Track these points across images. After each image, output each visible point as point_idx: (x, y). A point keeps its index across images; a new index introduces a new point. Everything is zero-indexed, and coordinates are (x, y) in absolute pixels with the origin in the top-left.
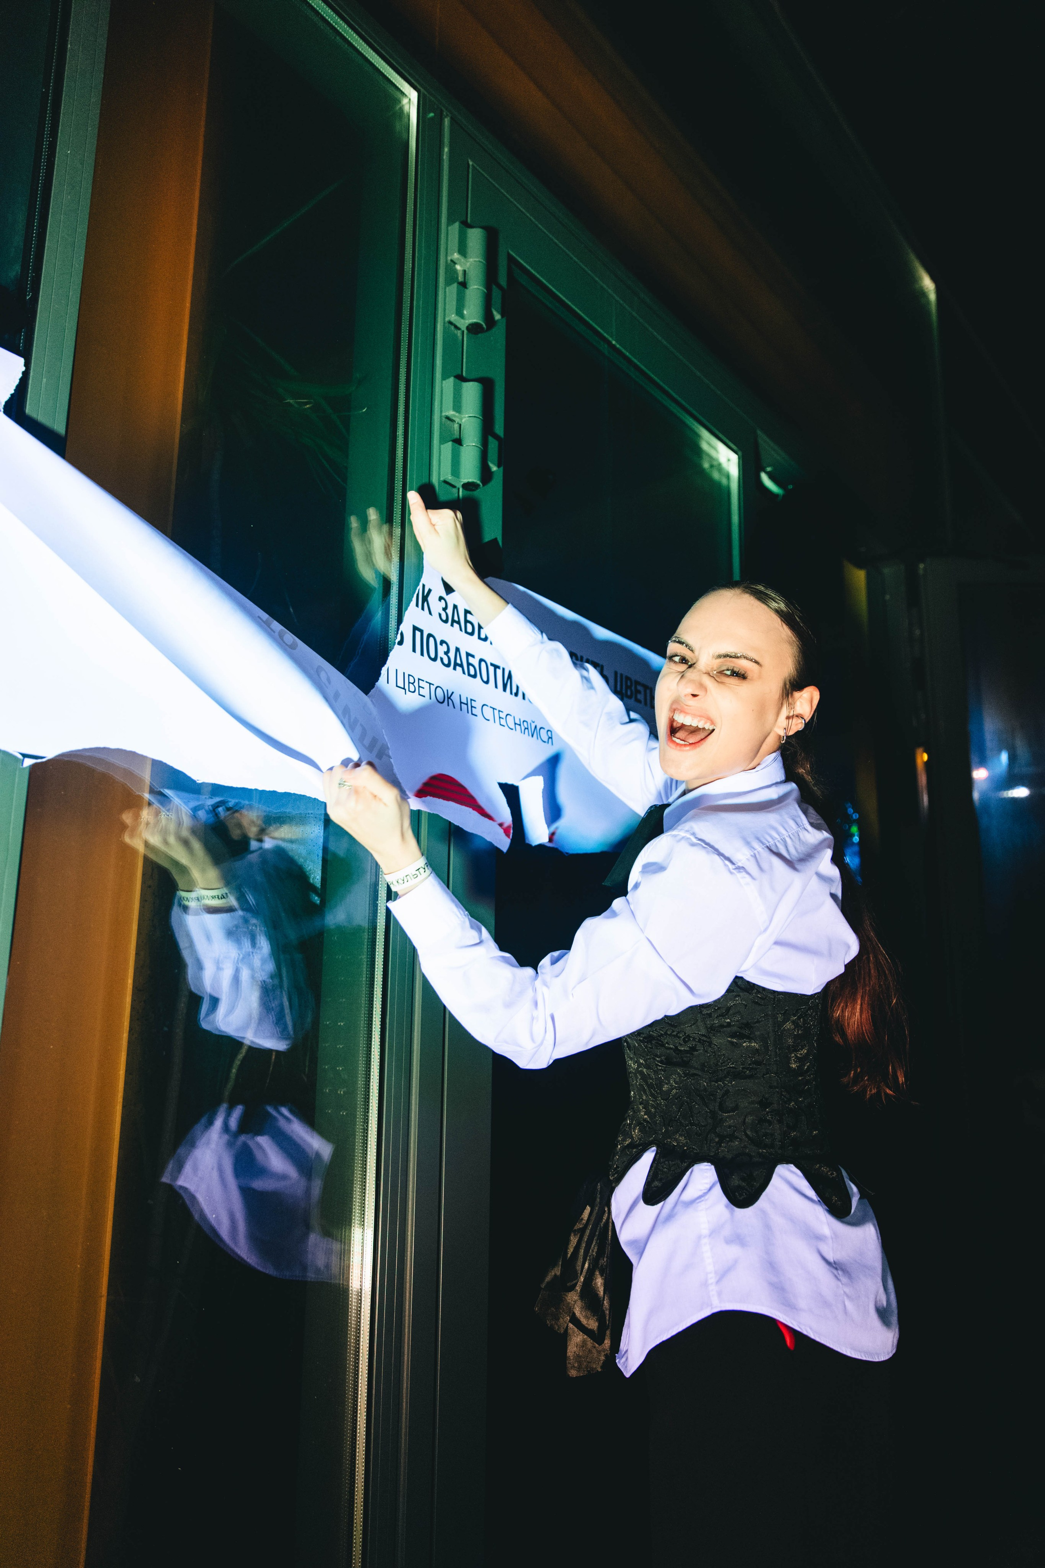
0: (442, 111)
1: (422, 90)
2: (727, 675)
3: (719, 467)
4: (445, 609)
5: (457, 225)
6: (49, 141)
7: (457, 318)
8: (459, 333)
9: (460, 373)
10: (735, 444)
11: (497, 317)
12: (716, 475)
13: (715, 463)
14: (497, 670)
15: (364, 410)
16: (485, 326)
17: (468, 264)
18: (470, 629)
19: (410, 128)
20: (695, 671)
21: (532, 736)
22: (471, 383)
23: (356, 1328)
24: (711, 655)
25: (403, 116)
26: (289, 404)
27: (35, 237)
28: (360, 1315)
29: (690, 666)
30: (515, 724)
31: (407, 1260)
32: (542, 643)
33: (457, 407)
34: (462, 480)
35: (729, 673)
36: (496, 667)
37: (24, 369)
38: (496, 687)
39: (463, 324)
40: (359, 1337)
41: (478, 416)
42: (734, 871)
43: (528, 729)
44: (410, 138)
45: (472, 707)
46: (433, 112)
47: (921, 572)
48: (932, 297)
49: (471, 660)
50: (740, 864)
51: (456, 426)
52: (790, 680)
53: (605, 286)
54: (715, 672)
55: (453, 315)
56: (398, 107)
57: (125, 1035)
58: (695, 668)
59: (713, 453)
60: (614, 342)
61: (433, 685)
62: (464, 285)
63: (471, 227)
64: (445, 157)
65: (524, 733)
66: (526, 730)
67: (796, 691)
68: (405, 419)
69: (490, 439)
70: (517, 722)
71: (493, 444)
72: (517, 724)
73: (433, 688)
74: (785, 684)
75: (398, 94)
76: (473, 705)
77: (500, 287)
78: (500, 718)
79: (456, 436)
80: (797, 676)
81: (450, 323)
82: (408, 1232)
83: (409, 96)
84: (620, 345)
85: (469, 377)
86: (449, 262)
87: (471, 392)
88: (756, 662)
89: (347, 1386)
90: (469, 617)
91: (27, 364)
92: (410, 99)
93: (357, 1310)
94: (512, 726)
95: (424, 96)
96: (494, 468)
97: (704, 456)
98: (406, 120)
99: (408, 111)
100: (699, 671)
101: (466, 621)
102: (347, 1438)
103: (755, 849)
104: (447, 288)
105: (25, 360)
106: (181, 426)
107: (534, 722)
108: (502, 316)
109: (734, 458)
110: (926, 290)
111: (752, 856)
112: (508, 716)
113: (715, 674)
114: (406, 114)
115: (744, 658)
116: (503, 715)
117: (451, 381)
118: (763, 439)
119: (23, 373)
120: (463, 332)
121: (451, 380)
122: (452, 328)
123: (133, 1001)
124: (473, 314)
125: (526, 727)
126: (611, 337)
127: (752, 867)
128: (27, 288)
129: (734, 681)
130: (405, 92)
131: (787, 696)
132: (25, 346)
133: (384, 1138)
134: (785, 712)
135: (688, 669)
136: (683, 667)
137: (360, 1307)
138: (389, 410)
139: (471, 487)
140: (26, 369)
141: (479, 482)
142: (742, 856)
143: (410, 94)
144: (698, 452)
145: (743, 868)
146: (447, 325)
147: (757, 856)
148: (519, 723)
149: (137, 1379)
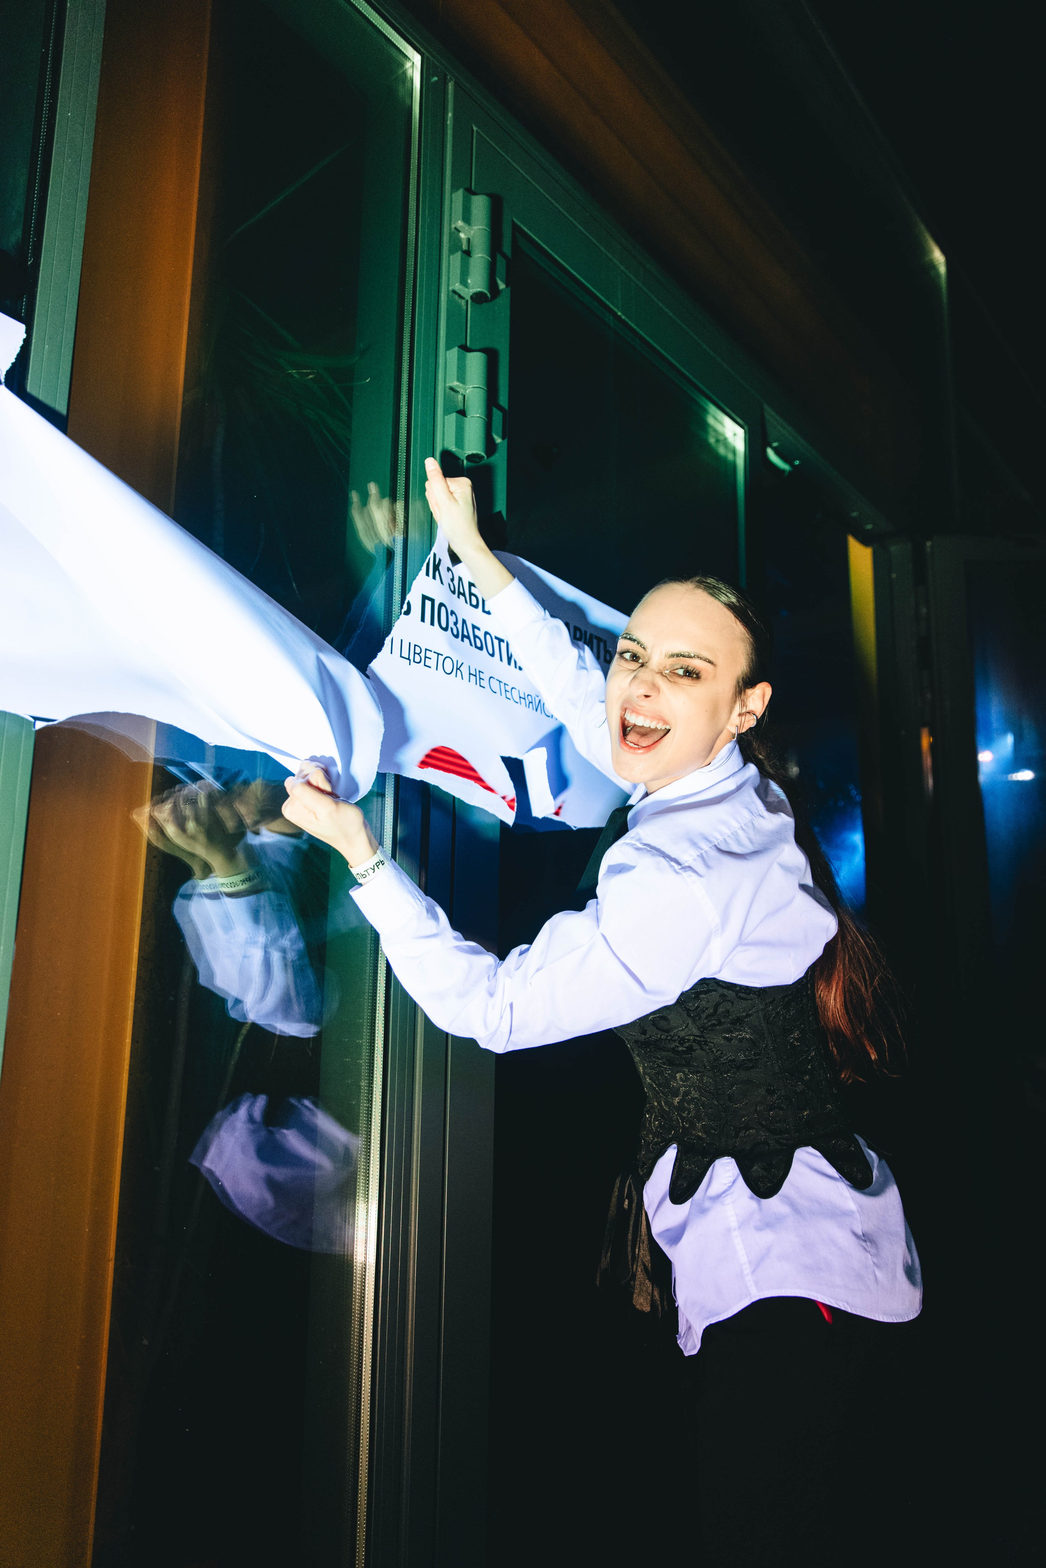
0: (446, 76)
1: (427, 54)
2: (680, 675)
3: (725, 442)
4: (452, 580)
5: (460, 192)
6: (49, 103)
7: (461, 287)
8: (463, 302)
9: (464, 343)
10: (741, 418)
11: (502, 286)
12: (722, 451)
13: (721, 438)
14: (502, 643)
15: (368, 381)
16: (489, 295)
17: (472, 232)
18: (474, 602)
19: (414, 93)
20: (647, 670)
21: (536, 710)
22: (475, 354)
23: (360, 1296)
24: (664, 654)
25: (405, 80)
26: (291, 375)
27: (36, 201)
28: (364, 1282)
29: (642, 665)
30: (520, 697)
31: (411, 1229)
32: (544, 619)
33: (462, 378)
34: (467, 452)
35: (681, 672)
36: (501, 641)
37: (25, 336)
38: (501, 660)
39: (467, 293)
40: (364, 1304)
41: (483, 387)
42: (680, 871)
43: (532, 703)
44: (413, 103)
45: (480, 678)
46: (437, 77)
47: (928, 550)
48: (942, 269)
49: (477, 632)
50: (687, 864)
51: (460, 397)
52: (743, 678)
53: (610, 256)
54: (668, 672)
55: (457, 284)
56: (401, 71)
57: (131, 1004)
58: (647, 667)
59: (718, 427)
60: (619, 313)
61: (442, 655)
62: (468, 253)
63: (475, 194)
64: (448, 122)
65: (529, 707)
66: (531, 704)
67: (749, 688)
68: (409, 389)
69: (495, 410)
70: (522, 696)
71: (497, 415)
72: (522, 698)
73: (441, 658)
74: (738, 682)
75: (401, 57)
76: (481, 677)
77: (504, 255)
78: (506, 691)
79: (460, 406)
80: (750, 673)
81: (454, 292)
82: (412, 1202)
83: (412, 60)
84: (626, 316)
85: (473, 348)
86: (453, 229)
87: (476, 362)
88: (710, 662)
89: (352, 1352)
90: (473, 590)
91: (29, 332)
92: (413, 63)
93: (361, 1278)
94: (517, 699)
95: (428, 59)
96: (498, 440)
97: (710, 430)
98: (410, 85)
99: (411, 76)
100: (652, 670)
101: (471, 594)
102: (351, 1403)
103: (701, 849)
104: (451, 257)
105: (26, 326)
106: (184, 395)
107: (538, 696)
108: (507, 286)
109: (740, 432)
110: (936, 263)
111: (698, 856)
112: (513, 690)
113: (668, 674)
114: (409, 79)
115: (698, 658)
116: (509, 688)
117: (455, 352)
118: (770, 413)
119: (25, 340)
120: (467, 301)
121: (455, 350)
122: (456, 297)
123: (139, 970)
124: (477, 283)
125: (531, 701)
126: (618, 309)
127: (699, 866)
128: (28, 253)
129: (686, 681)
130: (409, 56)
131: (740, 693)
132: (26, 313)
133: (388, 1109)
134: (737, 709)
135: (641, 668)
136: (634, 666)
137: (365, 1275)
138: (393, 382)
139: (476, 459)
140: (27, 337)
141: (483, 454)
142: (688, 856)
143: (413, 58)
144: (704, 426)
145: (690, 867)
146: (451, 294)
147: (705, 855)
148: (523, 697)
149: (146, 1342)
